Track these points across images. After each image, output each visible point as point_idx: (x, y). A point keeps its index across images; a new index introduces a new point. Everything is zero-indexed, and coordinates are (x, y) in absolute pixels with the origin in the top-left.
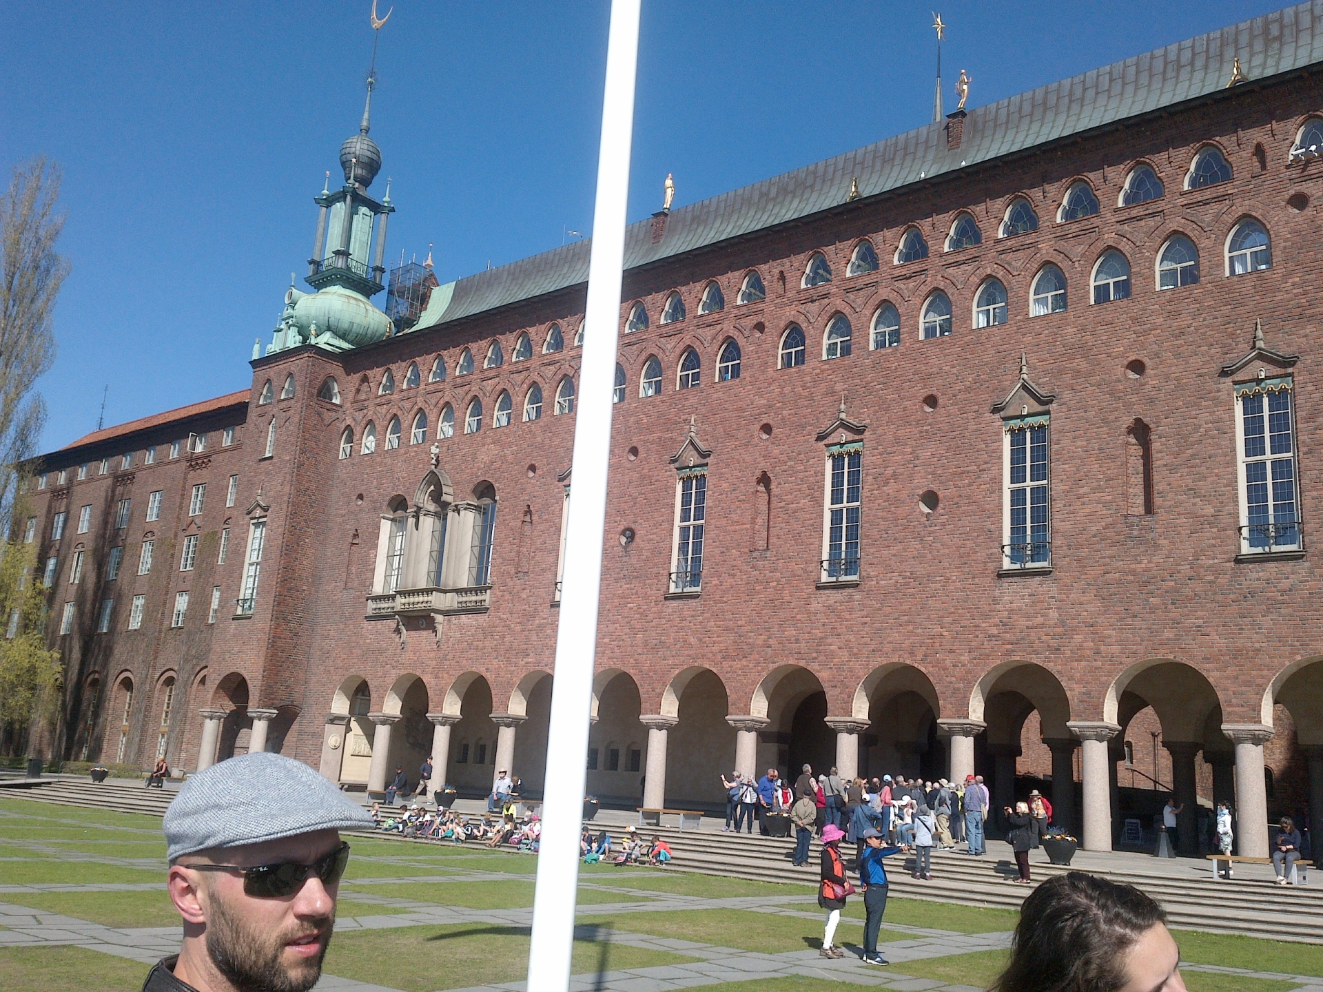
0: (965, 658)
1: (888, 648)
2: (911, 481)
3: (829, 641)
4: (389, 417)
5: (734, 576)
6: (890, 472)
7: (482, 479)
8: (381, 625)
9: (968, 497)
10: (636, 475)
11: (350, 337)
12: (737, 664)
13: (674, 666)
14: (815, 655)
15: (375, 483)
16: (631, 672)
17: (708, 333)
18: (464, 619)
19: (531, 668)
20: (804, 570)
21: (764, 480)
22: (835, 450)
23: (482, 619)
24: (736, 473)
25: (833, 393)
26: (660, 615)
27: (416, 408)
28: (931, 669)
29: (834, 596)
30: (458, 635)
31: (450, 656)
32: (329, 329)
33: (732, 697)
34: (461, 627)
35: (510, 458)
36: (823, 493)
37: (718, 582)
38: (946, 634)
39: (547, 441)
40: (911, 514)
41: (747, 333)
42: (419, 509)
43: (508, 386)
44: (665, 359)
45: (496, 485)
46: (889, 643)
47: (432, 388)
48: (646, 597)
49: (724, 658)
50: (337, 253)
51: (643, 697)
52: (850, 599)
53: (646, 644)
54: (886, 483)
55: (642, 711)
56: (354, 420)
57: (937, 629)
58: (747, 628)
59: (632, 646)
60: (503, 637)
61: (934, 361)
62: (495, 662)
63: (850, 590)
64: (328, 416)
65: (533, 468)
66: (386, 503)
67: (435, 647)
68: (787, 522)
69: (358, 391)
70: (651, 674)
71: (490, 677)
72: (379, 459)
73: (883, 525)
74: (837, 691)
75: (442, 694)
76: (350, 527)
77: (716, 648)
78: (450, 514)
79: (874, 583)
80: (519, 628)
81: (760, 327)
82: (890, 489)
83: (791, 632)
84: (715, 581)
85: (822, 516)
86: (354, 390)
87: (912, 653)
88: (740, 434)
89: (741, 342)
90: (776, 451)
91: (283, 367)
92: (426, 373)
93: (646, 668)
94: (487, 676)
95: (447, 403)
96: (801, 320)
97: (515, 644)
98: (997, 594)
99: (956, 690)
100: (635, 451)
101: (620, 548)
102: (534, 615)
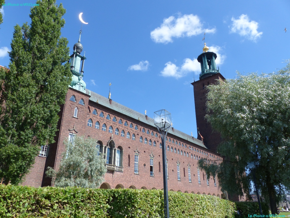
0: (176, 189)
2: (172, 168)
6: (170, 166)
7: (120, 145)
9: (175, 171)
10: (145, 156)
12: (159, 188)
15: (93, 135)
16: (146, 187)
19: (132, 185)
21: (159, 163)
23: (122, 174)
26: (149, 179)
31: (115, 180)
34: (117, 175)
35: (125, 144)
37: (156, 175)
38: (175, 186)
39: (132, 144)
42: (107, 146)
43: (124, 129)
45: (123, 148)
48: (147, 175)
53: (148, 183)
58: (159, 183)
60: (126, 178)
61: (172, 155)
62: (125, 183)
67: (112, 178)
73: (170, 172)
77: (156, 185)
78: (114, 150)
80: (129, 177)
81: (158, 141)
88: (157, 155)
90: (160, 159)
94: (123, 185)
97: (128, 180)
100: (145, 152)
101: (144, 167)
102: (132, 175)
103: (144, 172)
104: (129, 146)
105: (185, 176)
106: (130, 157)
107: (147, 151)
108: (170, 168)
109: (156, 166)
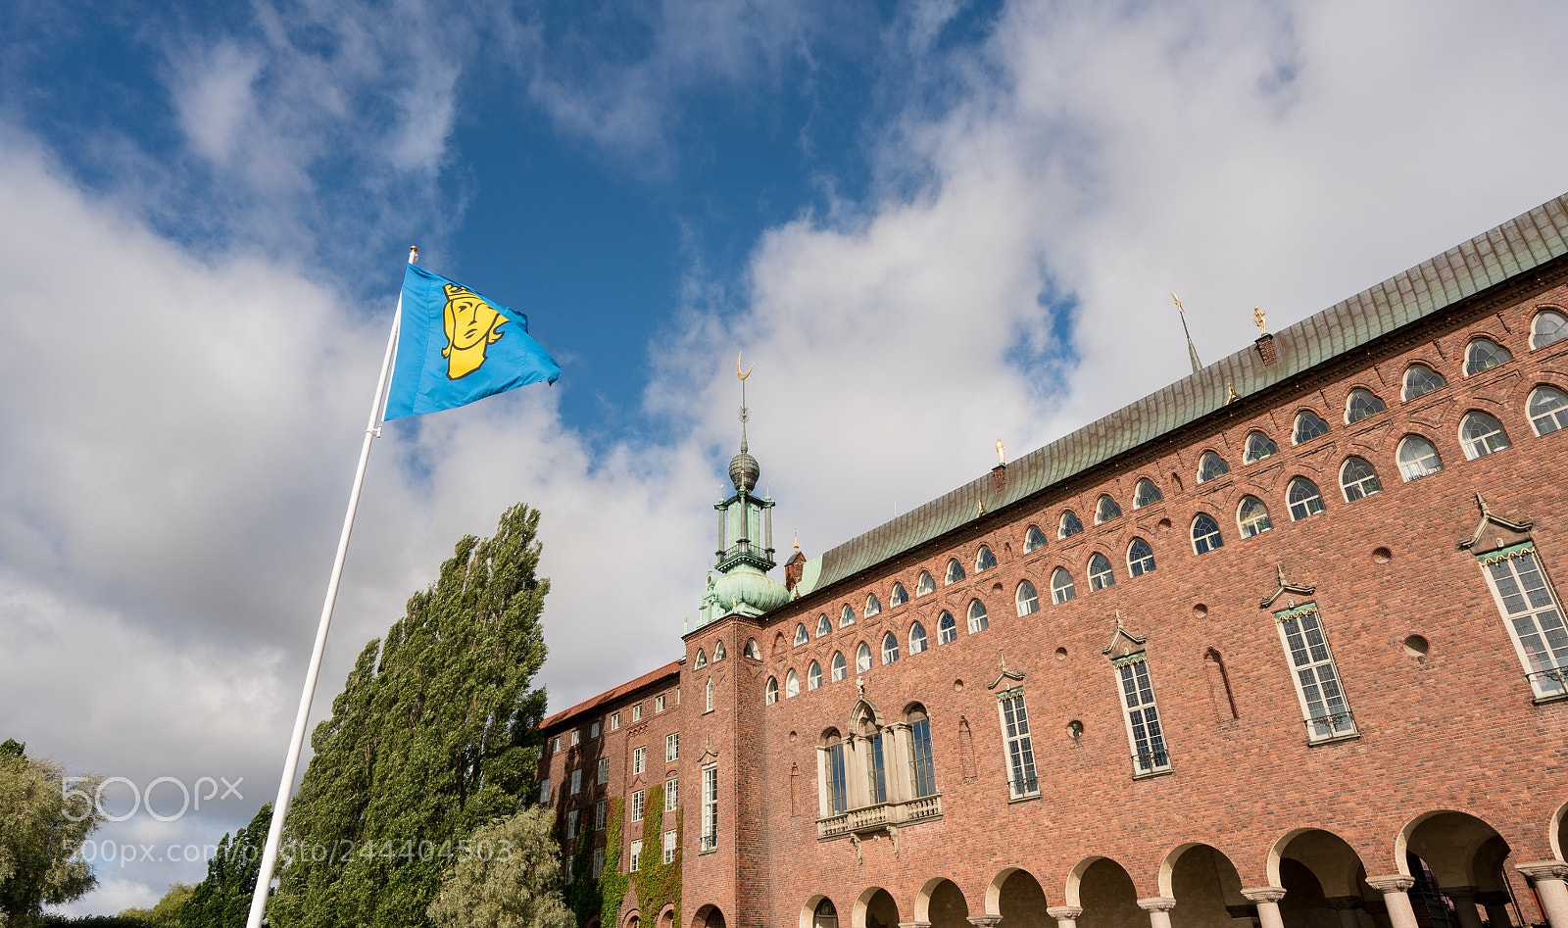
0: (1525, 795)
1: (1419, 797)
2: (1388, 630)
3: (1343, 798)
4: (808, 663)
5: (1205, 749)
6: (1357, 624)
7: (910, 700)
8: (835, 845)
9: (1463, 634)
10: (1069, 673)
11: (760, 605)
12: (1238, 836)
13: (1163, 846)
14: (1330, 815)
15: (805, 720)
16: (1116, 858)
17: (1112, 538)
18: (919, 829)
19: (1003, 867)
20: (1289, 733)
21: (1215, 655)
22: (1285, 615)
24: (1180, 653)
25: (1266, 565)
26: (1132, 797)
27: (832, 651)
28: (1484, 812)
29: (1333, 753)
30: (916, 845)
32: (743, 600)
33: (1241, 870)
34: (916, 837)
35: (935, 678)
36: (1284, 656)
37: (1189, 757)
38: (1489, 773)
39: (969, 657)
40: (1398, 660)
41: (1153, 530)
42: (853, 735)
43: (918, 618)
44: (1073, 568)
45: (925, 704)
46: (1418, 791)
47: (845, 632)
48: (1111, 782)
49: (1220, 830)
50: (740, 542)
51: (1135, 882)
52: (1354, 752)
53: (1124, 828)
54: (1357, 636)
55: (1138, 895)
56: (776, 670)
57: (1476, 770)
58: (1238, 798)
59: (1109, 832)
61: (1371, 517)
62: (961, 865)
63: (1351, 744)
64: (754, 670)
65: (959, 682)
66: (819, 736)
67: (894, 858)
68: (1252, 690)
69: (775, 646)
70: (1138, 857)
71: (958, 881)
72: (805, 700)
73: (1368, 676)
74: (1371, 849)
75: (910, 902)
76: (788, 761)
77: (1206, 822)
78: (884, 735)
79: (1377, 733)
81: (1166, 522)
82: (1365, 640)
83: (1292, 796)
84: (1186, 757)
85: (1290, 679)
86: (771, 646)
87: (1453, 798)
88: (1173, 618)
89: (1149, 538)
90: (1218, 627)
91: (710, 635)
92: (836, 620)
93: (1130, 851)
94: (955, 880)
95: (862, 642)
96: (1208, 509)
97: (979, 846)
98: (1540, 724)
99: (1526, 832)
100: (1062, 651)
101: (1070, 741)
103: (1075, 771)
107: (1079, 641)
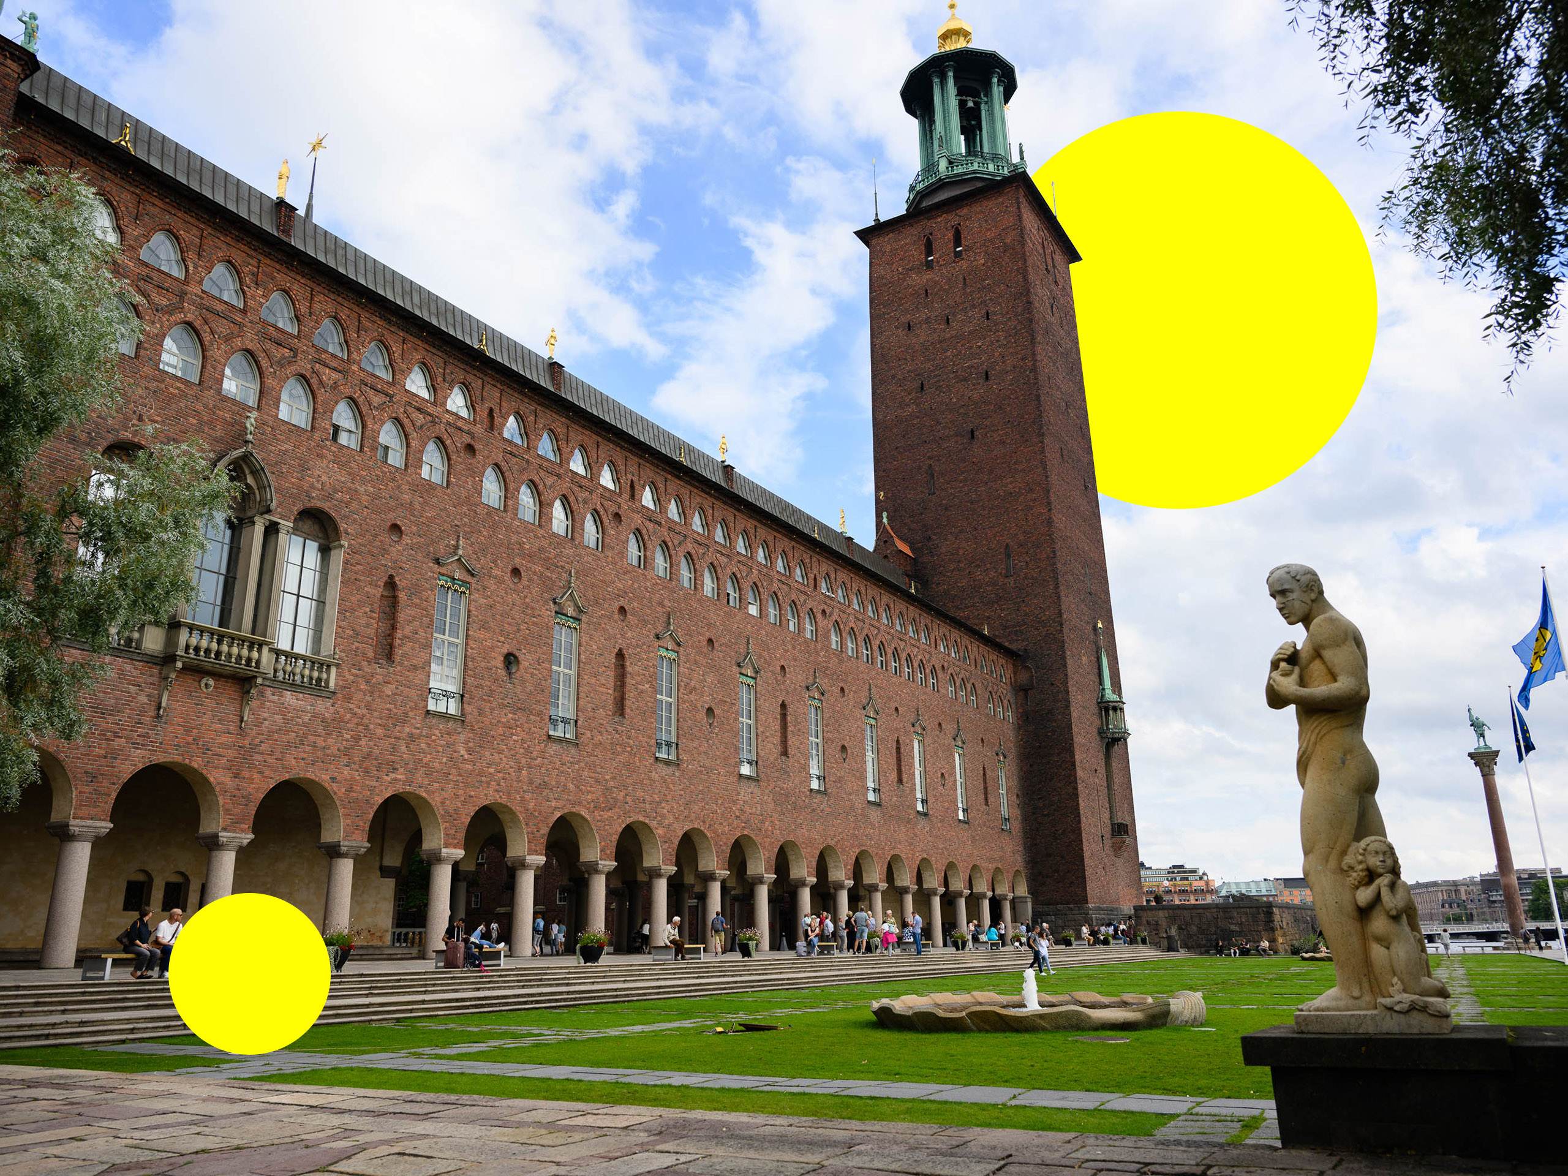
0: (726, 830)
1: (693, 816)
2: (702, 696)
5: (601, 733)
6: (692, 684)
7: (315, 504)
9: (727, 719)
10: (519, 600)
12: (605, 815)
13: (555, 809)
14: (654, 815)
16: (516, 809)
18: (289, 697)
19: (400, 787)
20: (648, 744)
21: (621, 655)
22: (662, 652)
23: (323, 706)
26: (543, 755)
27: (178, 316)
29: (664, 770)
30: (278, 718)
31: (264, 747)
33: (602, 843)
34: (283, 710)
35: (365, 499)
36: (656, 683)
37: (590, 735)
38: (718, 811)
39: (417, 505)
41: (609, 515)
45: (340, 525)
46: (693, 812)
48: (530, 732)
49: (595, 807)
52: (674, 775)
53: (531, 782)
54: (691, 692)
57: (715, 807)
59: (517, 781)
60: (356, 739)
61: (712, 614)
62: (346, 771)
63: (674, 767)
65: (397, 529)
66: (105, 444)
68: (637, 699)
70: (536, 814)
71: (334, 789)
73: (690, 723)
74: (666, 846)
75: (249, 802)
77: (589, 797)
78: (259, 528)
79: (685, 766)
80: (379, 731)
81: (618, 517)
83: (640, 794)
85: (656, 703)
87: (704, 822)
88: (605, 605)
90: (630, 634)
92: (201, 271)
93: (532, 805)
94: (331, 788)
97: (376, 751)
98: (739, 789)
100: (516, 572)
101: (503, 672)
102: (403, 720)
104: (392, 517)
105: (785, 753)
106: (402, 596)
107: (535, 573)
108: (693, 697)
109: (595, 675)
